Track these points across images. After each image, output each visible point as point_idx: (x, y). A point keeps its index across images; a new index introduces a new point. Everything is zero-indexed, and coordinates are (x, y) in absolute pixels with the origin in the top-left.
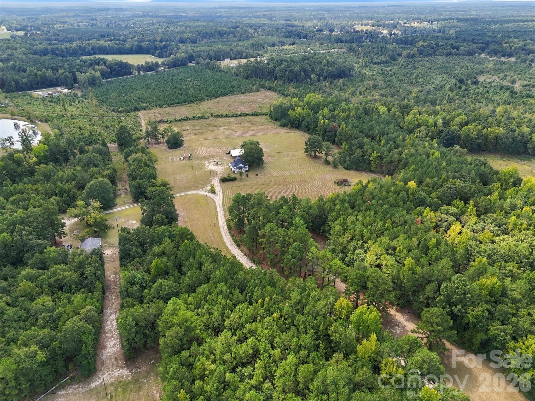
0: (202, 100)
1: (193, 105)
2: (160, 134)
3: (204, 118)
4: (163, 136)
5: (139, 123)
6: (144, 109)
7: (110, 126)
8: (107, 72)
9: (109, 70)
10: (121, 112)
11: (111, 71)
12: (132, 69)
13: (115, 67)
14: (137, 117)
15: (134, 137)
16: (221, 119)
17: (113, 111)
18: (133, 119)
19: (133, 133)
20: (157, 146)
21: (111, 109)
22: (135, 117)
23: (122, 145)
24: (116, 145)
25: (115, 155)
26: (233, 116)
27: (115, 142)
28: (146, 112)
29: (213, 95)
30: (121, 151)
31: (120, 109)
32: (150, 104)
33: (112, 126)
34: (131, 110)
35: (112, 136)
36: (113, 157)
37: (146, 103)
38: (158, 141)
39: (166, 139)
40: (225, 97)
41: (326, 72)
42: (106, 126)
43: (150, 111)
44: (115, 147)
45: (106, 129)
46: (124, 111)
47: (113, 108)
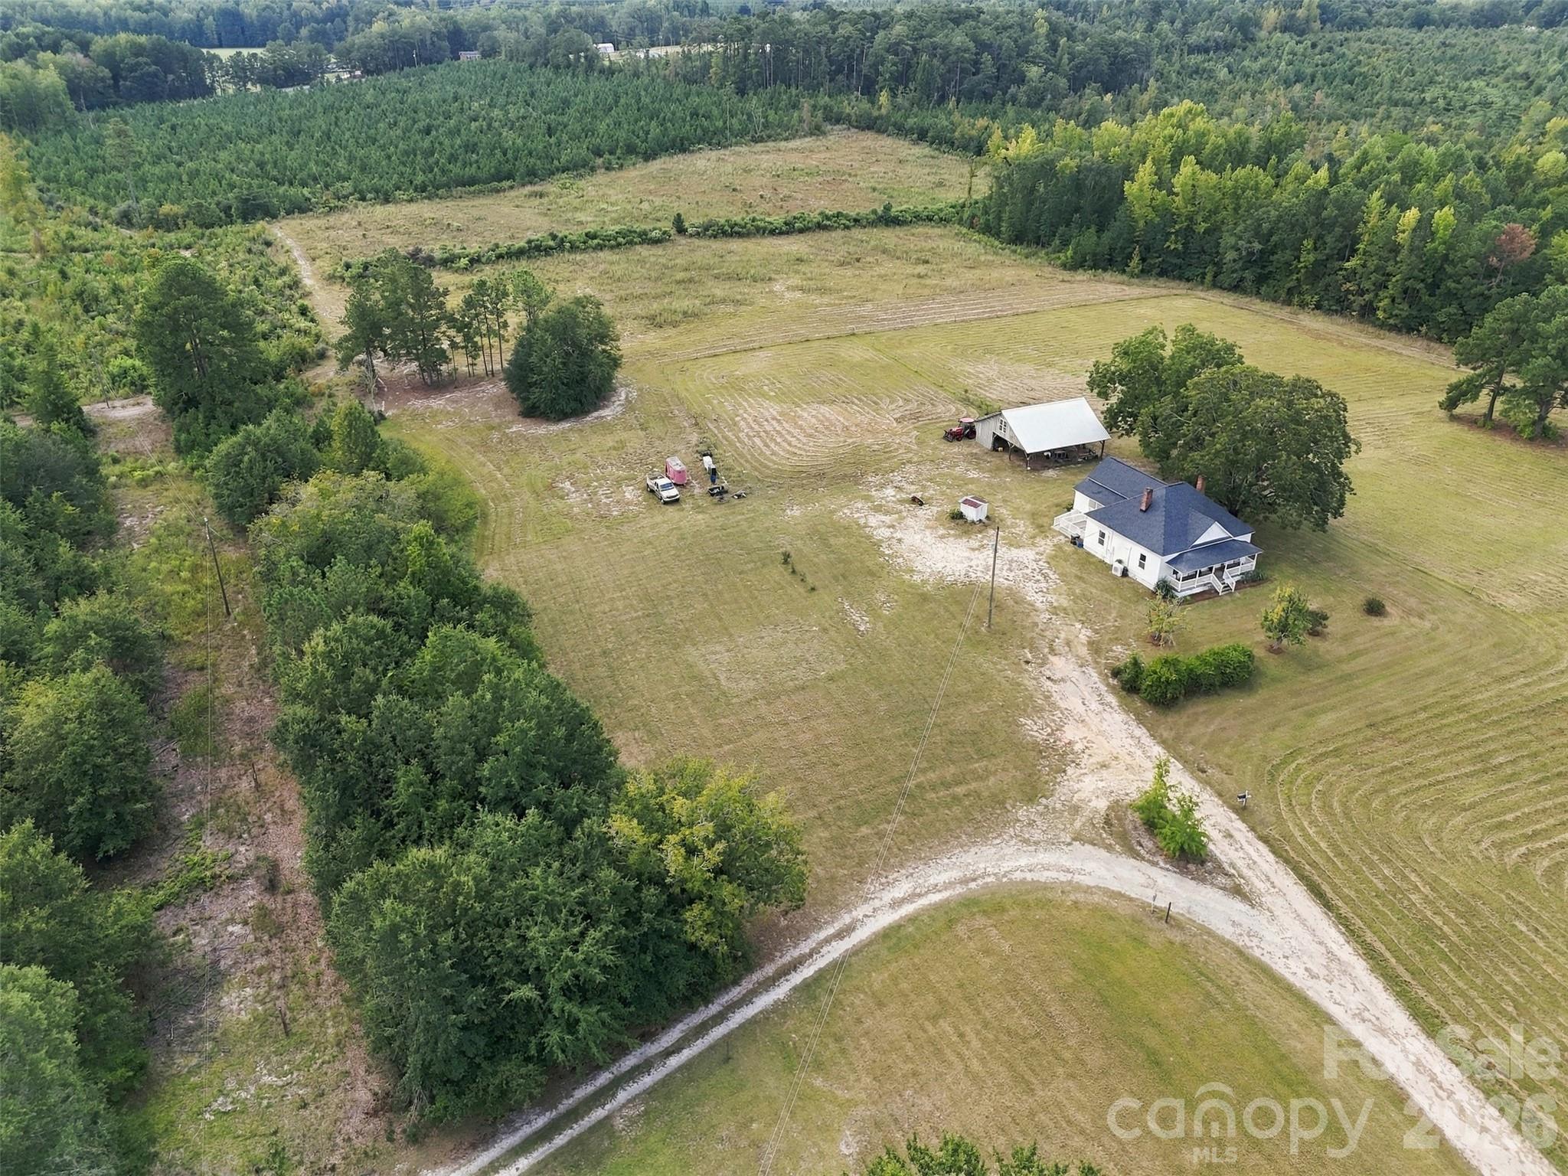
0: (579, 167)
1: (551, 187)
2: (451, 320)
3: (645, 239)
4: (468, 338)
5: (283, 272)
6: (300, 208)
7: (103, 293)
8: (97, 79)
9: (106, 72)
10: (168, 224)
11: (116, 77)
12: (208, 75)
13: (132, 61)
14: (268, 244)
15: (271, 351)
16: (735, 245)
17: (126, 220)
18: (241, 256)
19: (262, 327)
20: (437, 403)
21: (114, 212)
22: (256, 247)
23: (191, 402)
24: (147, 406)
25: (144, 483)
26: (789, 229)
27: (139, 387)
28: (309, 222)
29: (631, 150)
30: (181, 450)
31: (166, 208)
32: (327, 187)
33: (116, 290)
34: (227, 216)
35: (117, 347)
36: (129, 497)
37: (304, 184)
38: (434, 368)
39: (500, 355)
40: (687, 157)
41: (1071, 60)
42: (79, 295)
43: (332, 219)
44: (141, 422)
45: (78, 309)
46: (186, 216)
47: (123, 206)
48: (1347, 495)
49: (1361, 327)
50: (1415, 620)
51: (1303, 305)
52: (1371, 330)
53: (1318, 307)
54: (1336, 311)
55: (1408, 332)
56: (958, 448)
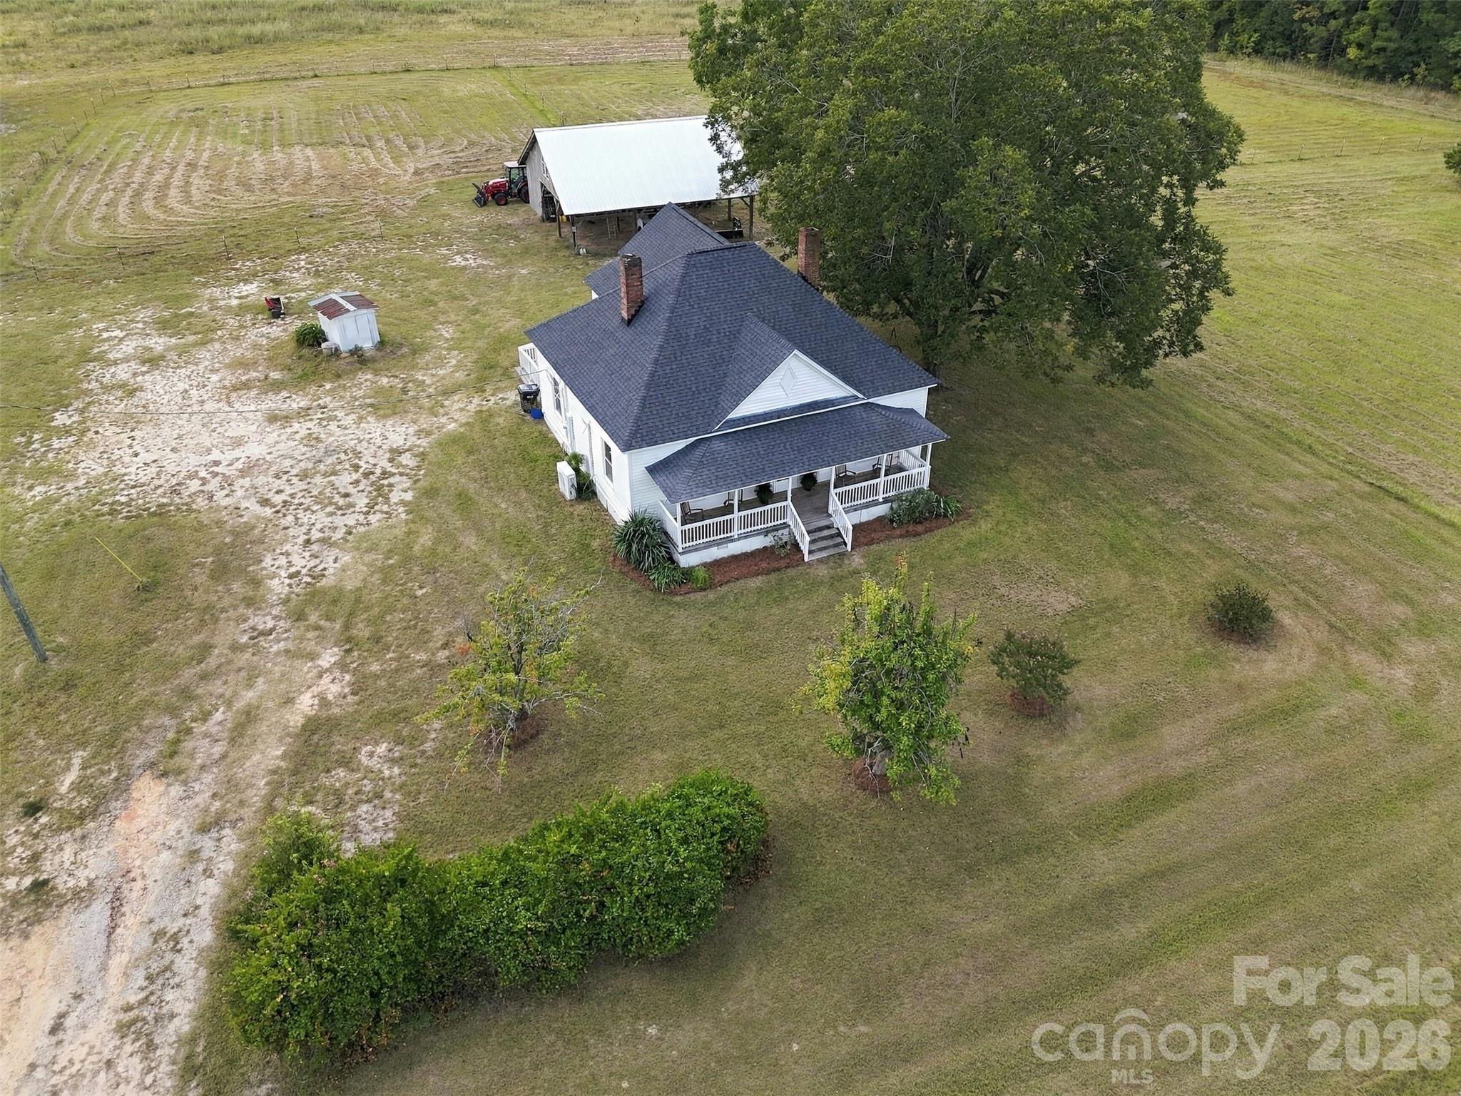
48: (1214, 295)
49: (1321, 74)
50: (1363, 660)
51: (1232, 51)
52: (1335, 77)
53: (1258, 51)
54: (1284, 57)
55: (1395, 79)
56: (495, 215)
